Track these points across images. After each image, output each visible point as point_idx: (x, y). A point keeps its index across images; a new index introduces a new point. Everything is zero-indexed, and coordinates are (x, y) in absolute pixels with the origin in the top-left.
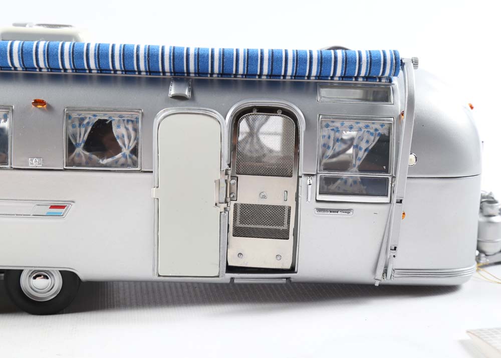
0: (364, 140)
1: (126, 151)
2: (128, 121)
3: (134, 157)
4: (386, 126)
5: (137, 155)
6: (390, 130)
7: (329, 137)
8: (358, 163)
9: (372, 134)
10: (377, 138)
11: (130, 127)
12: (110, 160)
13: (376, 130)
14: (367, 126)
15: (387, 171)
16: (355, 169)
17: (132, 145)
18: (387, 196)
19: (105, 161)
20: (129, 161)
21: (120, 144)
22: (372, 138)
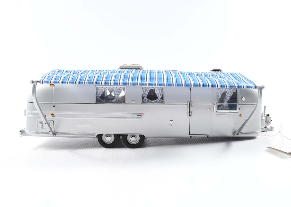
0: (229, 94)
1: (160, 98)
2: (160, 89)
3: (162, 100)
4: (235, 90)
5: (163, 100)
6: (236, 91)
7: (219, 93)
8: (227, 101)
9: (231, 92)
10: (233, 93)
11: (160, 91)
12: (155, 101)
13: (232, 91)
14: (230, 90)
15: (236, 103)
16: (226, 102)
17: (161, 96)
18: (237, 110)
19: (153, 101)
20: (160, 101)
21: (158, 96)
22: (231, 93)
